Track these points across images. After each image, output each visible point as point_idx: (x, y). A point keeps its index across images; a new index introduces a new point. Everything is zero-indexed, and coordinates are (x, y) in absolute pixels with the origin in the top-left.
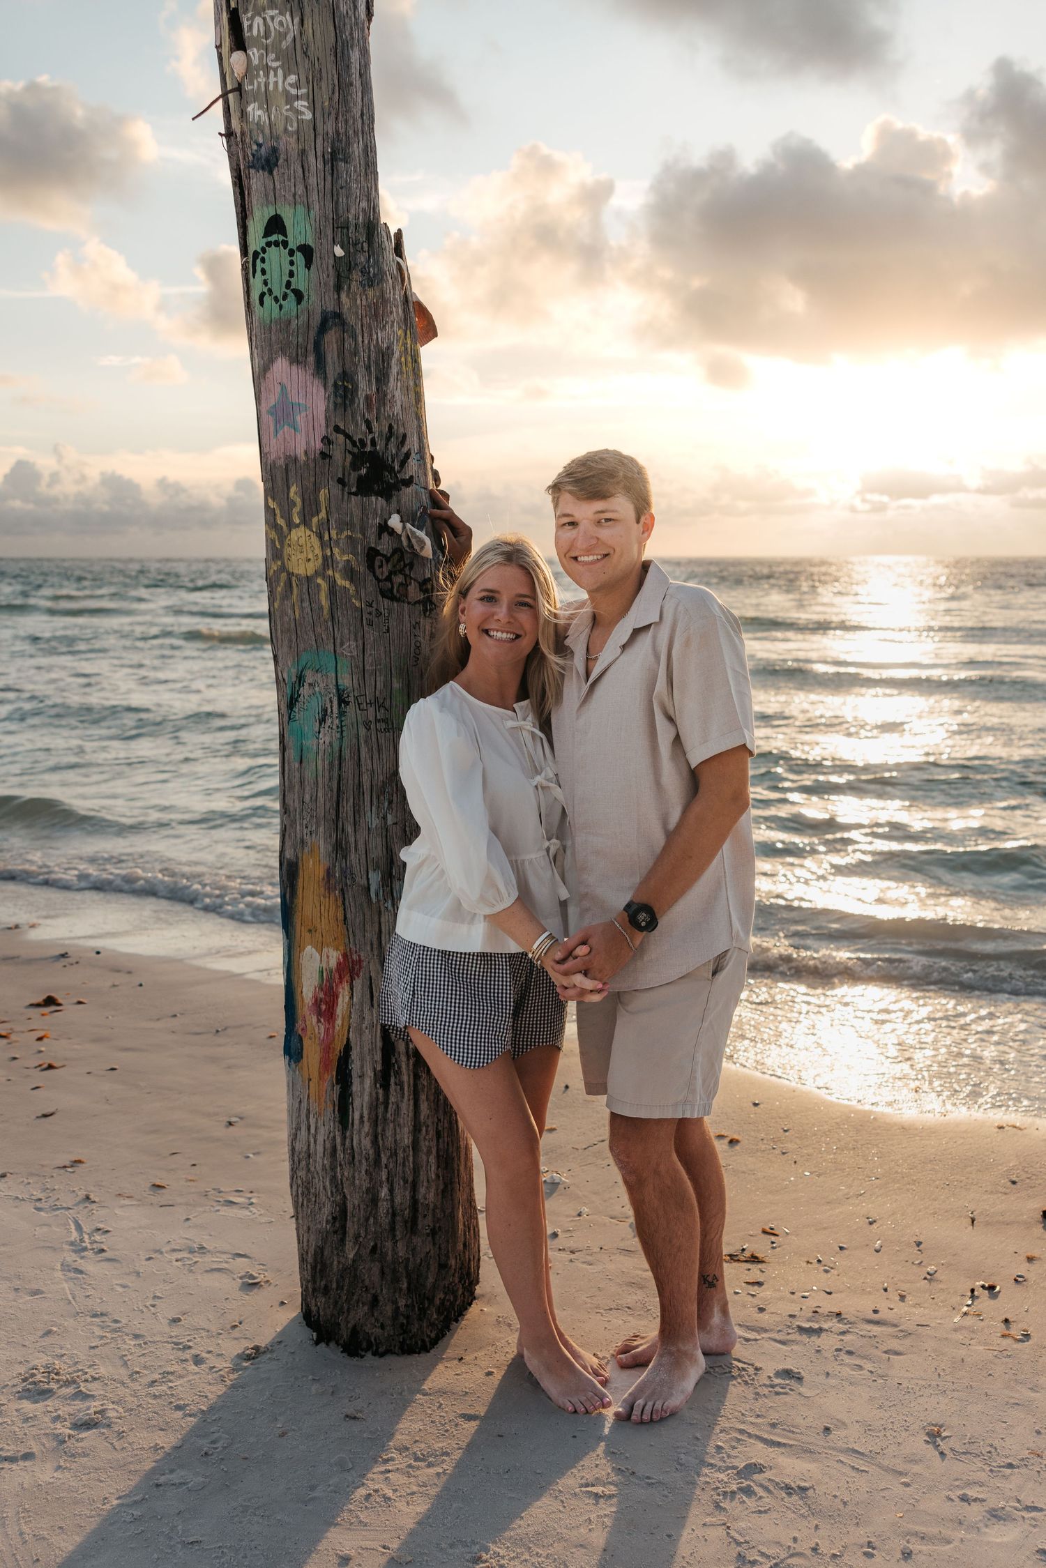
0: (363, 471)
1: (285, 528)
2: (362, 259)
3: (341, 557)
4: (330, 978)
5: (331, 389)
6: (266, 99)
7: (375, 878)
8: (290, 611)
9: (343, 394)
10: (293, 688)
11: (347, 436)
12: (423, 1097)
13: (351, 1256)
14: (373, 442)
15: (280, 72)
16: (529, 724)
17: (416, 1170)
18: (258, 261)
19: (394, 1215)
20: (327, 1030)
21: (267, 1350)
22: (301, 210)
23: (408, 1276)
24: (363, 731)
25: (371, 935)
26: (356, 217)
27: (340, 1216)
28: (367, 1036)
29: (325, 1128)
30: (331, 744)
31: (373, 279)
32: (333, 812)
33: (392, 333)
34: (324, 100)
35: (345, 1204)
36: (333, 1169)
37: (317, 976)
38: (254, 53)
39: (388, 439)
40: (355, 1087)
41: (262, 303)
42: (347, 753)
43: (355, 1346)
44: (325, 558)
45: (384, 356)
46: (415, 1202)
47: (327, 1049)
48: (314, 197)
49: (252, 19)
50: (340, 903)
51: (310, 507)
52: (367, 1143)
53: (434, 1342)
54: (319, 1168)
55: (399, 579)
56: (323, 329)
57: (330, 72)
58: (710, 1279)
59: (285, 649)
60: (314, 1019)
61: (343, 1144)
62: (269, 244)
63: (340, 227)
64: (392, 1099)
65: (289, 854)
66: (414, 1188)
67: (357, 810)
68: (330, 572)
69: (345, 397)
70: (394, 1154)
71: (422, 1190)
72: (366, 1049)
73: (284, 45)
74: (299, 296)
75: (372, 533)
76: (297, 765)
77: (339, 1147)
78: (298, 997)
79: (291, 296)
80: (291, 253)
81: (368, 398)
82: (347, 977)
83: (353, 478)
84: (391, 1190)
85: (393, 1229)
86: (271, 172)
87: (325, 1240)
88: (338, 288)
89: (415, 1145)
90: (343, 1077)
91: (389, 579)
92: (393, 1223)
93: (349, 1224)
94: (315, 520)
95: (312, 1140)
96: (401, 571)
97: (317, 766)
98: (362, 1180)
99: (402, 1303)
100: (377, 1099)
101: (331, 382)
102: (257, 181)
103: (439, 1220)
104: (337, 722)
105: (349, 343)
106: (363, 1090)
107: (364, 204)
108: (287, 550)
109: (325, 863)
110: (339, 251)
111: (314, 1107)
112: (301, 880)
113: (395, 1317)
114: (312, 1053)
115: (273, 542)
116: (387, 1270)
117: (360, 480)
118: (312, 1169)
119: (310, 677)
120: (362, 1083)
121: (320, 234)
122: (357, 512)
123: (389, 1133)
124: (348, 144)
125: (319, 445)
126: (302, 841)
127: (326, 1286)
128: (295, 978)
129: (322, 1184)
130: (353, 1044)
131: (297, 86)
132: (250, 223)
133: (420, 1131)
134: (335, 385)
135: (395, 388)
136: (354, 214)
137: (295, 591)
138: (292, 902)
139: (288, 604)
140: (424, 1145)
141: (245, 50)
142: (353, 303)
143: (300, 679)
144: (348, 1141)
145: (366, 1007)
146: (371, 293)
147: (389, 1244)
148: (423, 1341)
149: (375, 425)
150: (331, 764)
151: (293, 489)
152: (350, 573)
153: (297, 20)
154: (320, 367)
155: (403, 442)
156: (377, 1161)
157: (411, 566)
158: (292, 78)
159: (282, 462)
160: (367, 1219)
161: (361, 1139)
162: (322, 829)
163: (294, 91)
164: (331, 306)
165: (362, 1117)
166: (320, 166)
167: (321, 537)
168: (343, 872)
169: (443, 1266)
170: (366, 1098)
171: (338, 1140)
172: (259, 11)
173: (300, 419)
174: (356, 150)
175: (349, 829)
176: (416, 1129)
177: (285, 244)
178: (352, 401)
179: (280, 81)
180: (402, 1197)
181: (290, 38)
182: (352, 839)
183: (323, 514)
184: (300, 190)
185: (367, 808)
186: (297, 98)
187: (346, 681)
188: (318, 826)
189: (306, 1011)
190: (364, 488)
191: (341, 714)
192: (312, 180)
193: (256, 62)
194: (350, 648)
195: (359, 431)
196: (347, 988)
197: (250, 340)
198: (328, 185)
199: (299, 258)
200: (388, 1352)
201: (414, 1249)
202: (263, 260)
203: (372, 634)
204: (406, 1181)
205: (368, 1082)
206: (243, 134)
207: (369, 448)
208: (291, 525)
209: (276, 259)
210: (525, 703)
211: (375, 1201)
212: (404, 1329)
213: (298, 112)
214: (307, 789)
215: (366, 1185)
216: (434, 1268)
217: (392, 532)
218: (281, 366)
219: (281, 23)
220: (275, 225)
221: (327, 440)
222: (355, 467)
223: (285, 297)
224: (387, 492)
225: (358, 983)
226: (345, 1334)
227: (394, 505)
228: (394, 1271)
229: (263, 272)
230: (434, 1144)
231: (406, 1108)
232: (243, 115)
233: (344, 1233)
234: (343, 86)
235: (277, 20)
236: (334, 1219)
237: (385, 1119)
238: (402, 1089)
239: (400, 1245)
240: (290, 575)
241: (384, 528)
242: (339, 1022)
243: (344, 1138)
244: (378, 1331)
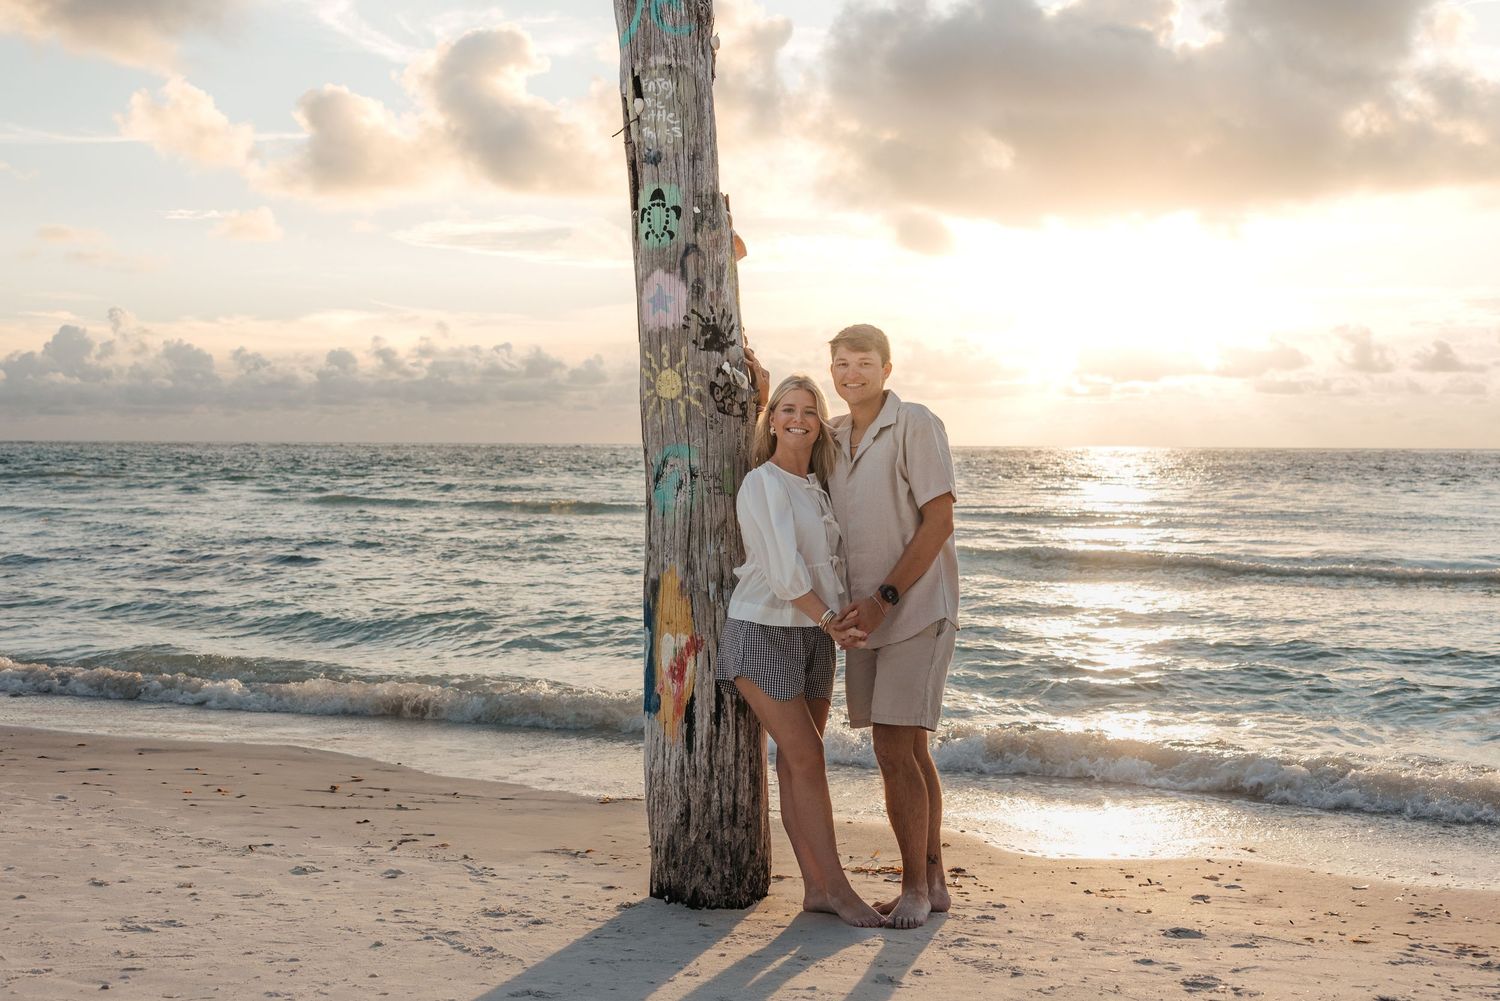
0: (708, 336)
1: (658, 371)
2: (709, 214)
3: (694, 387)
4: (681, 653)
5: (690, 288)
6: (655, 126)
7: (712, 587)
8: (659, 421)
9: (698, 291)
10: (659, 467)
11: (699, 315)
12: (741, 732)
13: (693, 840)
14: (714, 320)
15: (664, 111)
16: (817, 486)
17: (737, 782)
18: (646, 214)
19: (722, 811)
20: (679, 688)
21: (635, 905)
22: (674, 186)
23: (731, 855)
24: (706, 494)
25: (710, 623)
26: (707, 191)
27: (686, 813)
28: (706, 689)
29: (677, 752)
30: (685, 502)
31: (714, 227)
32: (686, 545)
33: (723, 256)
34: (689, 124)
35: (689, 805)
36: (682, 780)
37: (672, 652)
38: (649, 101)
39: (722, 318)
40: (697, 725)
41: (647, 237)
42: (695, 508)
43: (695, 902)
44: (684, 388)
45: (721, 269)
46: (735, 805)
47: (679, 700)
48: (682, 179)
49: (648, 82)
50: (689, 603)
51: (675, 358)
52: (705, 762)
53: (748, 904)
54: (671, 782)
55: (728, 401)
56: (686, 253)
57: (693, 112)
58: (932, 858)
59: (654, 445)
60: (670, 681)
61: (689, 762)
62: (653, 205)
63: (698, 196)
64: (722, 732)
65: (653, 575)
66: (735, 795)
67: (701, 544)
68: (687, 396)
69: (698, 293)
70: (722, 769)
71: (740, 797)
72: (705, 699)
73: (667, 97)
74: (672, 235)
75: (713, 373)
76: (661, 517)
77: (686, 764)
78: (658, 669)
79: (667, 235)
80: (668, 210)
81: (712, 294)
82: (693, 652)
83: (702, 340)
84: (720, 794)
85: (721, 821)
86: (656, 165)
87: (675, 831)
88: (696, 230)
89: (736, 764)
90: (690, 719)
91: (722, 401)
92: (721, 816)
93: (692, 817)
94: (678, 365)
95: (667, 763)
96: (730, 396)
97: (675, 517)
98: (701, 787)
99: (727, 872)
100: (712, 732)
101: (690, 284)
102: (647, 171)
103: (750, 820)
104: (689, 488)
105: (701, 262)
106: (703, 725)
107: (711, 183)
108: (658, 383)
109: (680, 578)
110: (697, 210)
111: (669, 739)
112: (661, 591)
113: (722, 883)
114: (668, 705)
115: (648, 379)
116: (717, 850)
117: (706, 341)
118: (666, 783)
119: (671, 461)
120: (702, 721)
121: (686, 200)
122: (704, 361)
123: (719, 755)
124: (703, 149)
125: (682, 321)
126: (663, 565)
127: (675, 863)
128: (656, 656)
129: (674, 791)
130: (696, 696)
131: (674, 119)
132: (641, 192)
133: (739, 756)
134: (693, 286)
135: (726, 288)
136: (705, 189)
137: (663, 408)
138: (654, 606)
139: (658, 416)
140: (741, 765)
141: (642, 98)
142: (703, 240)
143: (664, 463)
144: (692, 760)
145: (706, 670)
146: (714, 233)
147: (718, 832)
148: (740, 901)
149: (715, 309)
150: (685, 515)
151: (664, 347)
152: (700, 397)
153: (675, 84)
154: (684, 275)
155: (730, 319)
156: (712, 772)
157: (735, 394)
158: (671, 115)
159: (657, 330)
160: (704, 815)
161: (701, 759)
162: (678, 556)
163: (672, 122)
164: (691, 241)
165: (702, 744)
166: (686, 162)
167: (681, 376)
168: (692, 583)
169: (752, 853)
170: (705, 731)
171: (686, 760)
172: (652, 79)
173: (670, 306)
174: (707, 153)
175: (696, 556)
176: (737, 755)
177: (664, 205)
178: (703, 295)
179: (663, 116)
180: (727, 799)
181: (670, 93)
182: (698, 562)
183: (683, 362)
184: (674, 175)
185: (708, 543)
186: (674, 125)
187: (696, 463)
188: (675, 554)
189: (664, 676)
190: (709, 346)
191: (692, 483)
192: (682, 170)
193: (649, 105)
194: (699, 442)
195: (706, 313)
196: (692, 658)
197: (636, 258)
198: (691, 173)
199: (672, 213)
200: (717, 907)
201: (735, 837)
202: (649, 214)
203: (712, 434)
204: (730, 789)
205: (706, 721)
206: (639, 143)
207: (711, 323)
208: (661, 368)
209: (657, 213)
210: (813, 475)
211: (709, 802)
212: (728, 891)
213: (674, 133)
214: (668, 532)
215: (704, 791)
216: (747, 851)
217: (724, 373)
218: (659, 275)
219: (666, 85)
220: (658, 194)
221: (687, 318)
222: (703, 333)
223: (663, 235)
224: (722, 349)
225: (700, 655)
226: (689, 893)
227: (725, 356)
228: (722, 850)
229: (649, 220)
230: (747, 765)
231: (731, 738)
232: (640, 132)
233: (689, 825)
234: (700, 119)
235: (663, 84)
236: (682, 815)
237: (717, 747)
238: (728, 726)
239: (726, 832)
240: (660, 398)
241: (720, 370)
242: (687, 682)
243: (689, 759)
244: (711, 891)
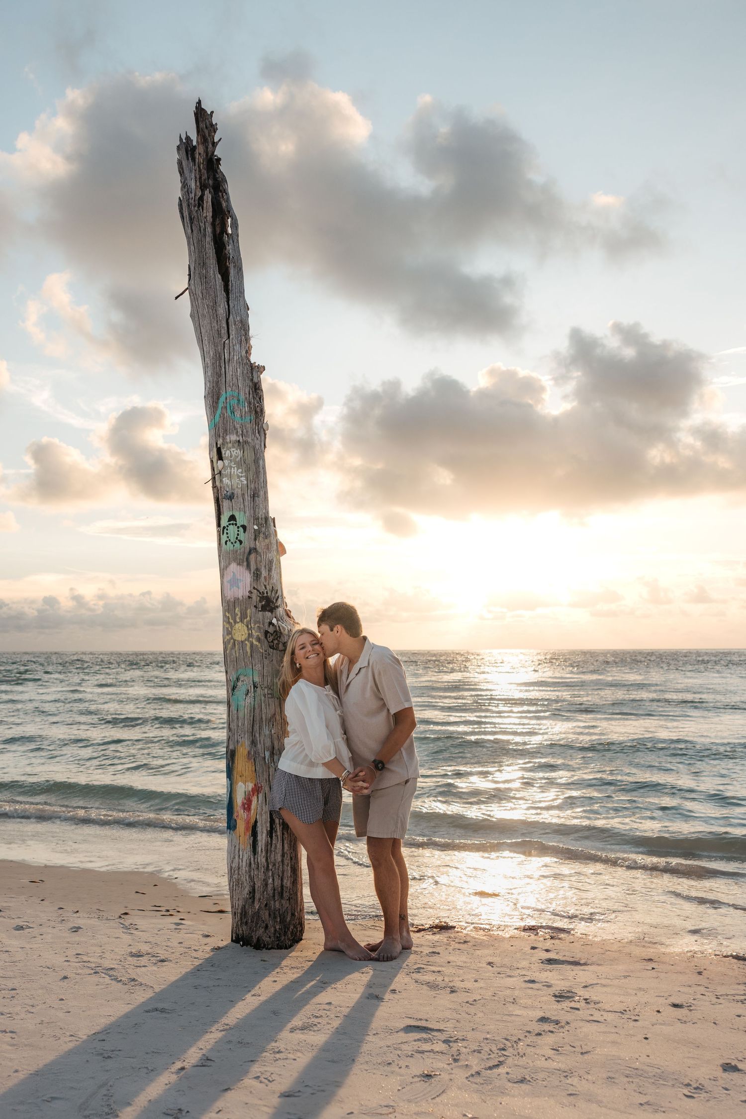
0: (263, 603)
1: (233, 623)
2: (263, 529)
3: (255, 634)
4: (249, 794)
5: (252, 574)
6: (230, 477)
7: (267, 754)
8: (234, 654)
9: (257, 575)
10: (234, 682)
11: (258, 590)
12: (285, 842)
13: (257, 907)
14: (267, 593)
15: (236, 468)
16: (331, 693)
17: (283, 872)
18: (225, 530)
19: (274, 890)
20: (247, 815)
21: (222, 948)
22: (242, 513)
23: (280, 917)
24: (263, 698)
25: (266, 776)
26: (261, 515)
27: (253, 892)
28: (264, 816)
29: (246, 854)
30: (250, 703)
31: (266, 537)
32: (251, 729)
33: (272, 555)
34: (251, 477)
35: (254, 887)
36: (250, 872)
37: (243, 794)
38: (226, 462)
39: (272, 591)
40: (259, 838)
41: (226, 544)
42: (256, 706)
43: (259, 946)
44: (249, 634)
45: (271, 562)
46: (282, 886)
47: (248, 823)
48: (247, 509)
49: (226, 451)
50: (253, 764)
51: (243, 616)
52: (264, 860)
53: (291, 946)
54: (244, 872)
55: (276, 642)
56: (250, 553)
57: (253, 467)
58: (402, 916)
59: (231, 668)
60: (242, 811)
61: (254, 861)
62: (230, 524)
63: (256, 519)
64: (274, 842)
65: (231, 747)
66: (282, 880)
67: (260, 728)
68: (251, 639)
69: (257, 577)
70: (274, 865)
71: (285, 881)
72: (263, 822)
73: (237, 460)
74: (241, 542)
75: (266, 625)
76: (236, 712)
77: (252, 862)
78: (235, 804)
79: (238, 542)
80: (238, 527)
81: (265, 577)
82: (256, 793)
83: (260, 605)
84: (273, 880)
85: (274, 896)
86: (231, 500)
87: (246, 902)
88: (255, 539)
89: (283, 861)
90: (254, 834)
91: (272, 642)
92: (274, 893)
93: (256, 894)
94: (245, 620)
95: (241, 861)
96: (277, 639)
97: (244, 712)
98: (262, 876)
99: (277, 927)
100: (268, 842)
101: (252, 572)
102: (225, 504)
103: (291, 894)
104: (253, 694)
105: (259, 558)
106: (262, 838)
107: (264, 511)
108: (234, 631)
109: (248, 749)
110: (256, 527)
111: (242, 847)
112: (237, 756)
113: (275, 934)
114: (241, 826)
115: (227, 628)
116: (271, 913)
117: (262, 606)
118: (240, 873)
119: (242, 678)
120: (262, 835)
121: (249, 521)
122: (261, 618)
123: (272, 856)
124: (259, 491)
125: (248, 594)
126: (238, 741)
127: (246, 921)
128: (233, 796)
129: (245, 878)
130: (258, 820)
131: (242, 473)
132: (222, 517)
133: (284, 856)
134: (254, 573)
135: (274, 573)
136: (261, 514)
137: (237, 647)
138: (232, 766)
139: (233, 652)
140: (286, 862)
141: (223, 460)
142: (260, 545)
143: (238, 679)
144: (256, 859)
145: (264, 805)
146: (266, 541)
147: (272, 902)
148: (286, 945)
149: (267, 586)
150: (251, 711)
151: (237, 609)
152: (259, 640)
153: (242, 452)
154: (248, 566)
155: (277, 593)
156: (267, 868)
157: (280, 637)
158: (240, 470)
159: (233, 600)
160: (264, 892)
161: (261, 859)
162: (246, 736)
163: (240, 475)
164: (252, 546)
165: (262, 849)
166: (249, 499)
167: (248, 627)
168: (255, 752)
169: (293, 915)
170: (264, 842)
171: (252, 859)
172: (229, 449)
173: (240, 584)
174: (262, 493)
175: (257, 735)
176: (283, 856)
177: (236, 524)
178: (260, 578)
179: (235, 471)
180: (278, 882)
181: (239, 457)
182: (258, 739)
183: (248, 618)
184: (242, 506)
185: (264, 725)
186: (242, 477)
187: (256, 679)
188: (245, 734)
189: (239, 808)
190: (264, 609)
191: (255, 691)
192: (246, 504)
193: (227, 465)
194: (258, 667)
195: (262, 589)
196: (256, 797)
197: (219, 556)
198: (252, 505)
199: (241, 529)
200: (272, 948)
201: (282, 905)
202: (227, 530)
203: (266, 662)
204: (279, 876)
205: (264, 835)
206: (221, 487)
207: (265, 595)
208: (235, 622)
209: (232, 530)
210: (329, 686)
211: (266, 885)
212: (278, 939)
213: (242, 481)
214: (240, 721)
215: (263, 877)
216: (290, 914)
217: (273, 625)
218: (233, 566)
219: (236, 453)
220: (232, 518)
221: (250, 592)
222: (260, 601)
223: (235, 542)
224: (272, 610)
225: (260, 795)
226: (255, 940)
227: (274, 615)
228: (274, 914)
229: (227, 533)
230: (289, 862)
231: (279, 846)
232: (221, 481)
233: (254, 899)
234: (257, 473)
235: (235, 452)
236: (250, 892)
237: (271, 851)
238: (278, 838)
239: (277, 903)
240: (235, 641)
241: (271, 623)
242: (252, 812)
243: (254, 859)
244: (268, 939)
